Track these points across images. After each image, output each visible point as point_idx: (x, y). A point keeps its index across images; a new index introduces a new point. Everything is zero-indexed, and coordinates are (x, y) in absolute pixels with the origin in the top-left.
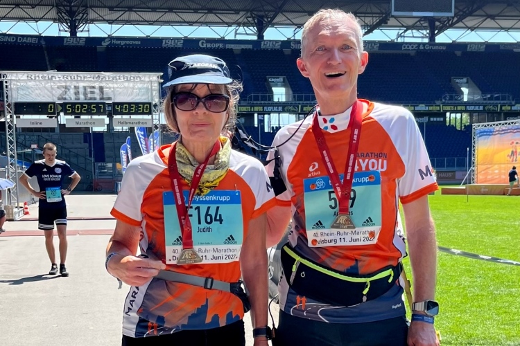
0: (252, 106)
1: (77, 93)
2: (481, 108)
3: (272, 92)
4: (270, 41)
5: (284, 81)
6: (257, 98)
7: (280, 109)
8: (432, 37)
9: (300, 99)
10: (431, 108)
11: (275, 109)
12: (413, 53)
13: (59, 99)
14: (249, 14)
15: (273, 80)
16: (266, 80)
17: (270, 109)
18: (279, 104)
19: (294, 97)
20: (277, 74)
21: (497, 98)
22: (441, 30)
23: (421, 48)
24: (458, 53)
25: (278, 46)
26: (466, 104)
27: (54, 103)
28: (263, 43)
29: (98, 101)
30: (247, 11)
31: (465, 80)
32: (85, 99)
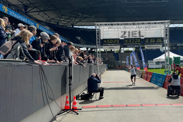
1: (129, 35)
13: (121, 37)
27: (119, 39)
29: (138, 37)
32: (132, 37)
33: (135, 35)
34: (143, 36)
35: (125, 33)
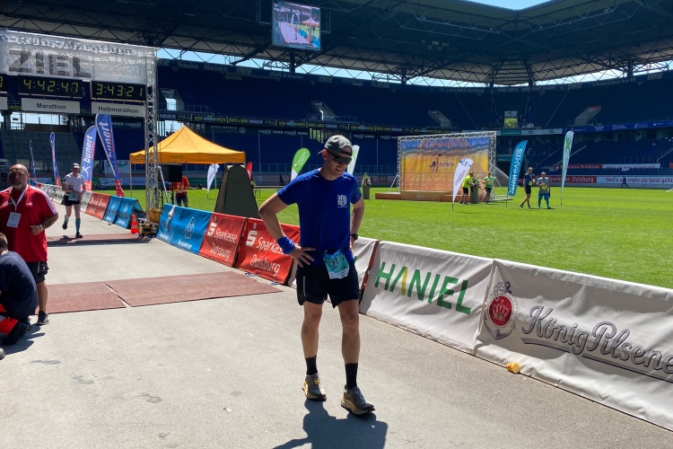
1: (39, 64)
2: (336, 126)
3: (166, 102)
5: (175, 93)
8: (292, 69)
9: (191, 109)
10: (299, 124)
11: (170, 116)
12: (278, 80)
13: (12, 70)
14: (141, 35)
15: (165, 92)
17: (164, 116)
18: (172, 113)
19: (186, 108)
20: (170, 87)
21: (347, 120)
22: (299, 64)
23: (285, 76)
24: (313, 83)
25: (166, 65)
26: (324, 123)
27: (4, 75)
29: (72, 77)
30: (140, 31)
31: (321, 104)
32: (51, 72)
33: (59, 68)
34: (87, 75)
35: (24, 57)
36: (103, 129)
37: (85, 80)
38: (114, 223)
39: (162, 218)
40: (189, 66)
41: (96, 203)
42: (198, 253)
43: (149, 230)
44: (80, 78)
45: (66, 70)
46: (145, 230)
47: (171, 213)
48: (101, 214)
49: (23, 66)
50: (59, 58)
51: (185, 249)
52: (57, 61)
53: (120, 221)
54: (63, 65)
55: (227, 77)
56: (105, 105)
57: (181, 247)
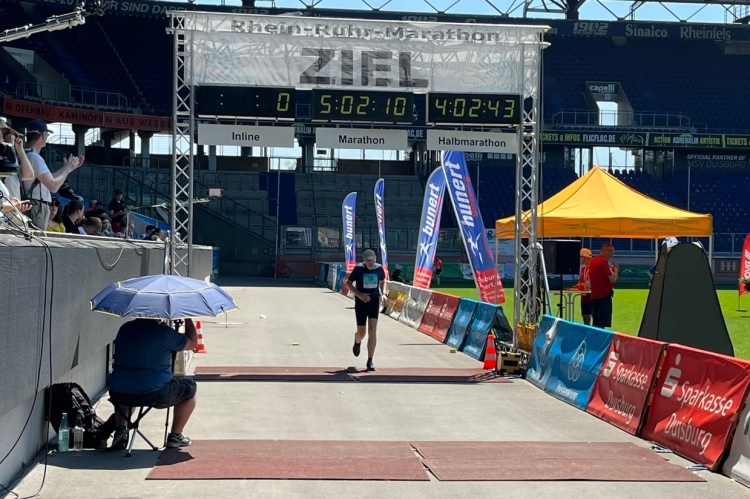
0: (561, 132)
3: (597, 109)
4: (589, 22)
6: (569, 120)
7: (612, 138)
9: (648, 121)
11: (603, 138)
15: (597, 88)
16: (584, 88)
17: (592, 138)
18: (607, 130)
19: (636, 118)
20: (604, 79)
25: (602, 32)
27: (292, 91)
28: (576, 25)
29: (396, 87)
32: (365, 83)
33: (376, 75)
34: (423, 83)
35: (324, 57)
36: (453, 174)
37: (417, 91)
38: (461, 349)
39: (536, 342)
40: (647, 33)
41: (436, 311)
42: (586, 408)
43: (515, 363)
44: (410, 90)
45: (388, 75)
46: (506, 363)
47: (551, 333)
48: (443, 333)
49: (322, 73)
50: (379, 55)
51: (567, 400)
52: (375, 61)
53: (470, 348)
54: (385, 68)
55: (728, 51)
56: (448, 134)
57: (560, 397)
